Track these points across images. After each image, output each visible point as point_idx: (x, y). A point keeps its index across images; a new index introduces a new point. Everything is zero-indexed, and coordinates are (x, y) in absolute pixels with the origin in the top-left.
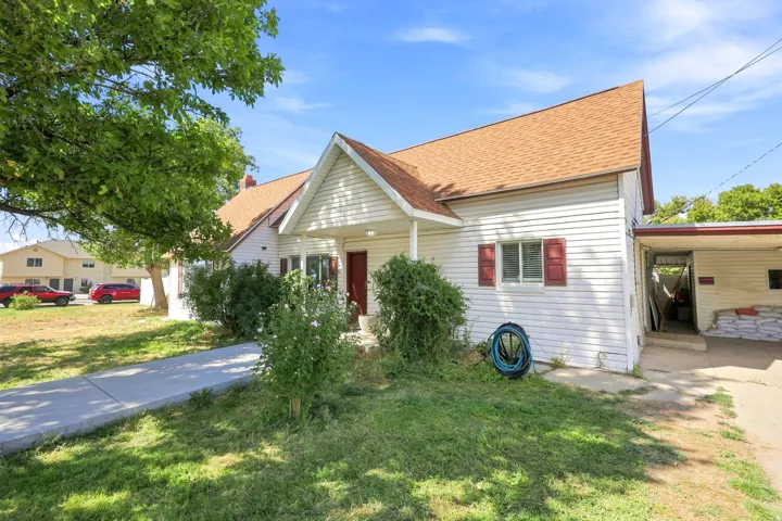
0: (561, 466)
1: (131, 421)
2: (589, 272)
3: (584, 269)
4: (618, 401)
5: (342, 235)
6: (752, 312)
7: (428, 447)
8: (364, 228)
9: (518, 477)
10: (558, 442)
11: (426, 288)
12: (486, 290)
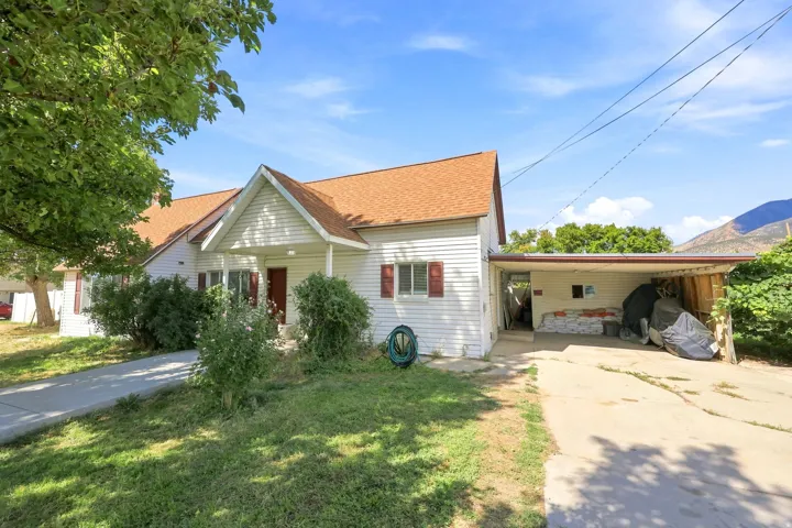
0: (428, 418)
1: (57, 428)
2: (458, 287)
3: (455, 284)
4: (472, 376)
5: (263, 254)
6: (563, 314)
7: (339, 417)
8: (285, 248)
9: (399, 427)
10: (429, 405)
11: (338, 299)
12: (386, 300)
